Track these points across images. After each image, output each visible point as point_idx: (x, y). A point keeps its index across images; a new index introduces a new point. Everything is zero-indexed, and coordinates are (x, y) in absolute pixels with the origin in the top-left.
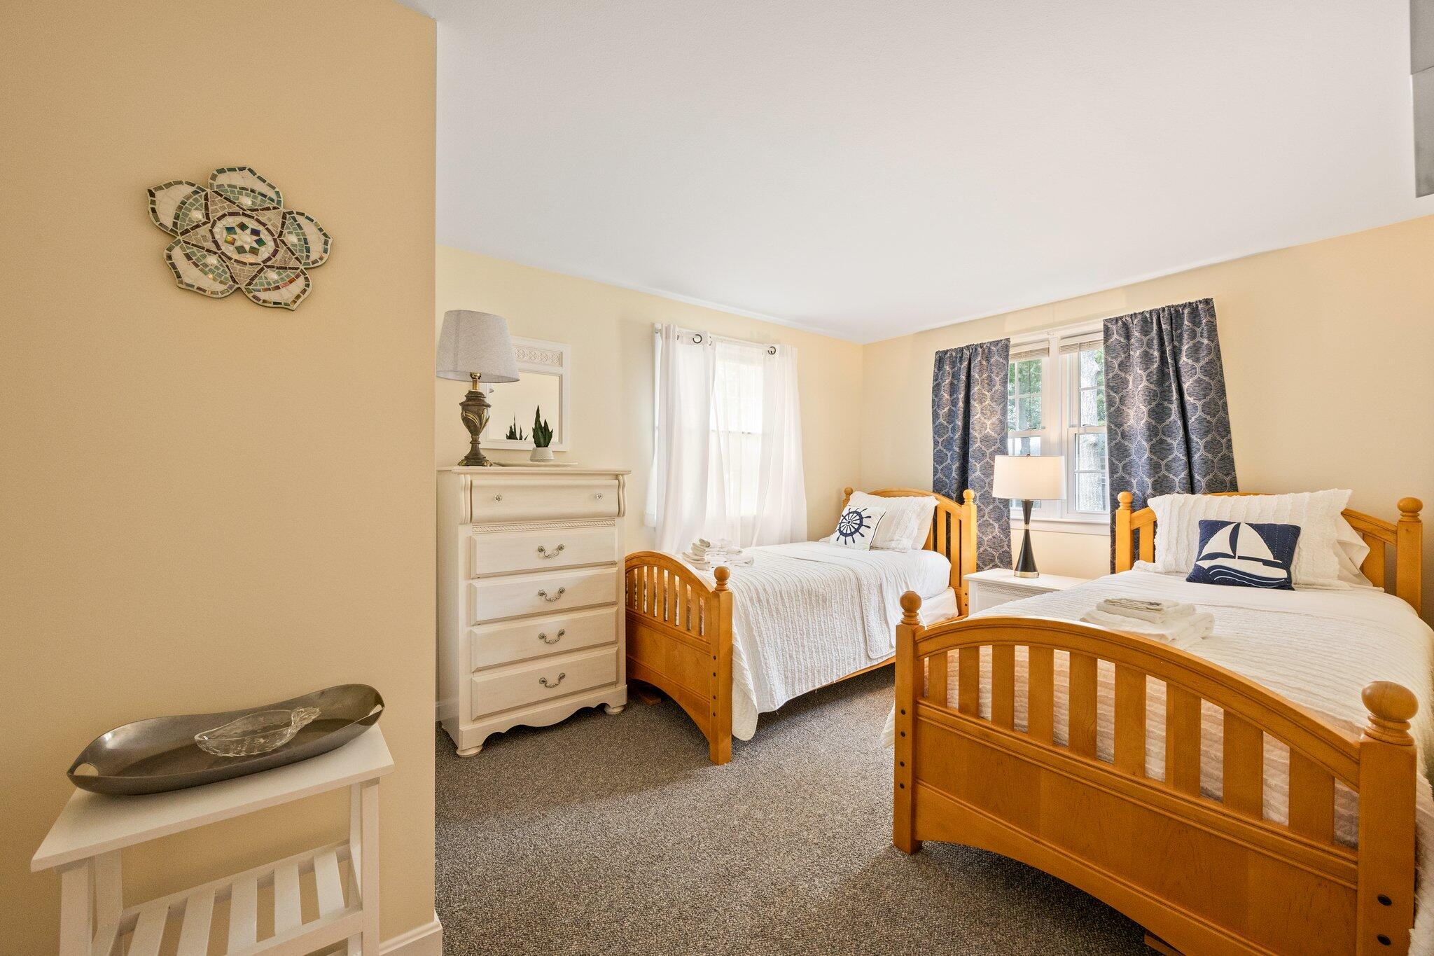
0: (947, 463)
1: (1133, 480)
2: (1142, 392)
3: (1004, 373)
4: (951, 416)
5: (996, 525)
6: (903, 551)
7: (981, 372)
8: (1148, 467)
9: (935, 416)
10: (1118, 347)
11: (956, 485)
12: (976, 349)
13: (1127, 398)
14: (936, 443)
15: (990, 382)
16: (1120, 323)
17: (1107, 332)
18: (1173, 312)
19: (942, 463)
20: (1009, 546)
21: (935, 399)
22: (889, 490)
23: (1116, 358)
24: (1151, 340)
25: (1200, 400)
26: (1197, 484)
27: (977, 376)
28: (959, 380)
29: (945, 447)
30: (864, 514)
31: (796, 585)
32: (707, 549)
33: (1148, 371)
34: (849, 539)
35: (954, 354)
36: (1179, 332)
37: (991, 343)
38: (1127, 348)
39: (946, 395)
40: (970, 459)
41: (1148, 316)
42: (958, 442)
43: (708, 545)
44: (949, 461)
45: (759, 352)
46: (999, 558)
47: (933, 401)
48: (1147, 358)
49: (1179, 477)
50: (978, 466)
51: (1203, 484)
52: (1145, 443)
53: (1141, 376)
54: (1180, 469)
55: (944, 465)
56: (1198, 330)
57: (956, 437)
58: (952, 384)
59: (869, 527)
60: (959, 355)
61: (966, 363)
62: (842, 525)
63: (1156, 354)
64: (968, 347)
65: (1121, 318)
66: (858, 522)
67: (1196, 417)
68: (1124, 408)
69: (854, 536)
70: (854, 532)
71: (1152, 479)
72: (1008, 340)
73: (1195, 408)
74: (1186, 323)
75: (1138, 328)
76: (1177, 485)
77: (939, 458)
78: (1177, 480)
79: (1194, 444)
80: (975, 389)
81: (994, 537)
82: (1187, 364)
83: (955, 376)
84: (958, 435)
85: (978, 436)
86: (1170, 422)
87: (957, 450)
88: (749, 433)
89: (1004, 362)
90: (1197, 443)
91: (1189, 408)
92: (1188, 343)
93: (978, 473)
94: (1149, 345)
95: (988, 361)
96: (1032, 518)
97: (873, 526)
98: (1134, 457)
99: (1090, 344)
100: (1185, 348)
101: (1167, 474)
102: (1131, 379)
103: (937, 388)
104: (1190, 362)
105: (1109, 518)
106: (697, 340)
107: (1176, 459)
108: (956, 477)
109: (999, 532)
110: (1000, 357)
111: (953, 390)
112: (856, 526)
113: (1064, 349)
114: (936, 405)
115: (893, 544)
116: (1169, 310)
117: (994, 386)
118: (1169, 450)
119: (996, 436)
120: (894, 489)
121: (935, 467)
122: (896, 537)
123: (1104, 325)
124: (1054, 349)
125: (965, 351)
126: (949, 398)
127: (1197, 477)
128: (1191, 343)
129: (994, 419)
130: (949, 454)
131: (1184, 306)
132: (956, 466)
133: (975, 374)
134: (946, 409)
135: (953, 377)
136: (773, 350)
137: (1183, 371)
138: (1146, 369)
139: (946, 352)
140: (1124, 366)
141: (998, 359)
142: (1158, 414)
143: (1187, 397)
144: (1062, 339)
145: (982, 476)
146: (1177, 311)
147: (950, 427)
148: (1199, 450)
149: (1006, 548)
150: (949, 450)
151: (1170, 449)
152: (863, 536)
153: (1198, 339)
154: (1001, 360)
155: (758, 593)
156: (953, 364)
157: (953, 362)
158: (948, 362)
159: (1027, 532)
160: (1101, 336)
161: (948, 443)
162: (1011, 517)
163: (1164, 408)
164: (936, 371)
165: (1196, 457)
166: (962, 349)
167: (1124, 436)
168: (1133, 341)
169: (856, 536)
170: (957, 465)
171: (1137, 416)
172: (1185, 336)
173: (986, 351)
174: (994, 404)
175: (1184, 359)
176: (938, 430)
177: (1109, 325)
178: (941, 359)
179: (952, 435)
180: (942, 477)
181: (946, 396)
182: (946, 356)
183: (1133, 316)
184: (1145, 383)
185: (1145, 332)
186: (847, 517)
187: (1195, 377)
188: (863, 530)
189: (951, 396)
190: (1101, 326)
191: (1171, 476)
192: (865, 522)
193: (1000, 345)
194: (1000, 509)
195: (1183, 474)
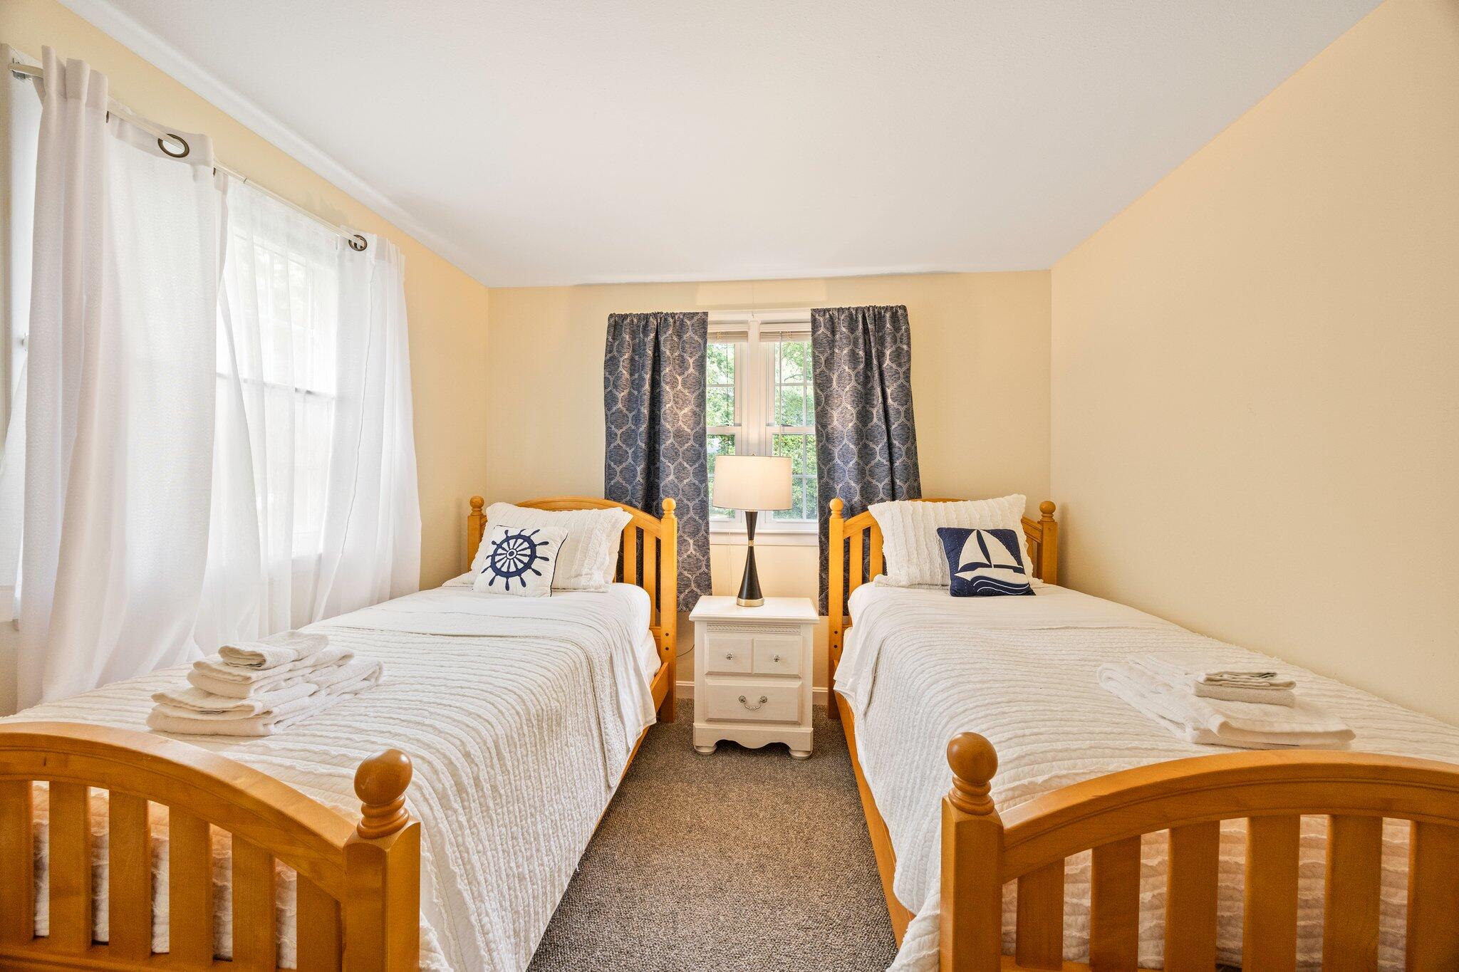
0: (627, 463)
1: (836, 486)
2: (851, 393)
3: (700, 354)
4: (632, 401)
5: (691, 542)
6: (598, 590)
7: (672, 350)
8: (856, 472)
9: (610, 400)
10: (824, 341)
11: (641, 493)
12: (666, 320)
13: (831, 398)
14: (610, 436)
15: (682, 364)
16: (827, 316)
17: (814, 321)
18: (877, 313)
19: (621, 463)
20: (708, 566)
21: (610, 377)
22: (550, 499)
23: (822, 353)
24: (856, 340)
25: (902, 405)
26: (898, 491)
27: (668, 353)
28: (642, 355)
29: (625, 442)
30: (536, 539)
31: (518, 713)
32: (254, 675)
33: (857, 370)
34: (514, 581)
35: (635, 320)
36: (881, 334)
37: (684, 314)
38: (832, 343)
39: (624, 372)
40: (662, 458)
41: (854, 312)
42: (644, 436)
43: (258, 662)
44: (630, 460)
45: (331, 239)
46: (696, 582)
47: (606, 379)
48: (853, 356)
49: (882, 485)
50: (672, 467)
51: (905, 490)
52: (852, 446)
53: (850, 375)
54: (884, 474)
55: (624, 465)
56: (898, 335)
57: (641, 429)
58: (632, 360)
59: (546, 559)
60: (643, 323)
61: (652, 335)
62: (497, 558)
63: (861, 353)
64: (655, 315)
65: (829, 310)
66: (528, 552)
67: (899, 422)
68: (829, 409)
69: (523, 575)
70: (524, 569)
71: (860, 486)
72: (706, 314)
73: (898, 412)
74: (888, 325)
75: (846, 324)
76: (881, 491)
77: (614, 456)
78: (881, 486)
79: (896, 450)
80: (666, 370)
81: (689, 556)
82: (891, 368)
83: (637, 349)
84: (643, 427)
85: (671, 430)
86: (872, 426)
87: (643, 445)
88: (309, 392)
89: (700, 340)
90: (900, 448)
91: (891, 412)
92: (892, 346)
93: (672, 477)
94: (855, 343)
95: (680, 337)
96: (757, 530)
97: (552, 557)
98: (837, 461)
99: (792, 334)
100: (888, 352)
101: (870, 479)
102: (835, 377)
103: (611, 363)
104: (894, 366)
105: (817, 526)
106: (178, 149)
107: (879, 464)
108: (641, 481)
109: (695, 550)
110: (695, 333)
111: (634, 367)
112: (526, 560)
113: (763, 335)
114: (611, 383)
115: (583, 581)
116: (873, 310)
117: (687, 369)
118: (871, 454)
119: (689, 431)
120: (557, 499)
121: (608, 467)
122: (585, 571)
123: (812, 315)
124: (754, 334)
125: (651, 319)
126: (628, 377)
127: (898, 482)
128: (894, 348)
129: (686, 410)
130: (630, 452)
131: (886, 309)
132: (640, 468)
133: (666, 350)
134: (626, 392)
135: (634, 351)
136: (360, 243)
137: (886, 374)
138: (854, 368)
139: (624, 317)
140: (829, 363)
141: (693, 335)
142: (864, 416)
143: (890, 401)
144: (762, 323)
145: (676, 481)
146: (880, 313)
147: (630, 415)
148: (901, 455)
149: (704, 568)
150: (630, 446)
151: (873, 454)
152: (538, 573)
153: (899, 344)
154: (696, 338)
155: (454, 773)
156: (634, 334)
157: (633, 331)
158: (628, 330)
159: (751, 550)
160: (808, 327)
161: (629, 437)
162: (711, 529)
163: (867, 411)
164: (610, 339)
165: (897, 463)
166: (646, 317)
167: (828, 439)
168: (837, 336)
169: (528, 575)
170: (642, 466)
171: (843, 417)
172: (888, 339)
173: (678, 323)
174: (686, 391)
175: (887, 363)
176: (612, 419)
177: (817, 316)
178: (617, 324)
179: (633, 427)
180: (621, 481)
181: (626, 374)
182: (625, 322)
183: (840, 310)
184: (853, 383)
185: (852, 329)
186: (505, 545)
187: (899, 382)
188: (537, 564)
189: (631, 375)
190: (808, 316)
191: (874, 482)
192: (540, 551)
193: (695, 318)
194: (695, 520)
195: (887, 480)
